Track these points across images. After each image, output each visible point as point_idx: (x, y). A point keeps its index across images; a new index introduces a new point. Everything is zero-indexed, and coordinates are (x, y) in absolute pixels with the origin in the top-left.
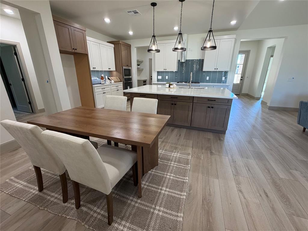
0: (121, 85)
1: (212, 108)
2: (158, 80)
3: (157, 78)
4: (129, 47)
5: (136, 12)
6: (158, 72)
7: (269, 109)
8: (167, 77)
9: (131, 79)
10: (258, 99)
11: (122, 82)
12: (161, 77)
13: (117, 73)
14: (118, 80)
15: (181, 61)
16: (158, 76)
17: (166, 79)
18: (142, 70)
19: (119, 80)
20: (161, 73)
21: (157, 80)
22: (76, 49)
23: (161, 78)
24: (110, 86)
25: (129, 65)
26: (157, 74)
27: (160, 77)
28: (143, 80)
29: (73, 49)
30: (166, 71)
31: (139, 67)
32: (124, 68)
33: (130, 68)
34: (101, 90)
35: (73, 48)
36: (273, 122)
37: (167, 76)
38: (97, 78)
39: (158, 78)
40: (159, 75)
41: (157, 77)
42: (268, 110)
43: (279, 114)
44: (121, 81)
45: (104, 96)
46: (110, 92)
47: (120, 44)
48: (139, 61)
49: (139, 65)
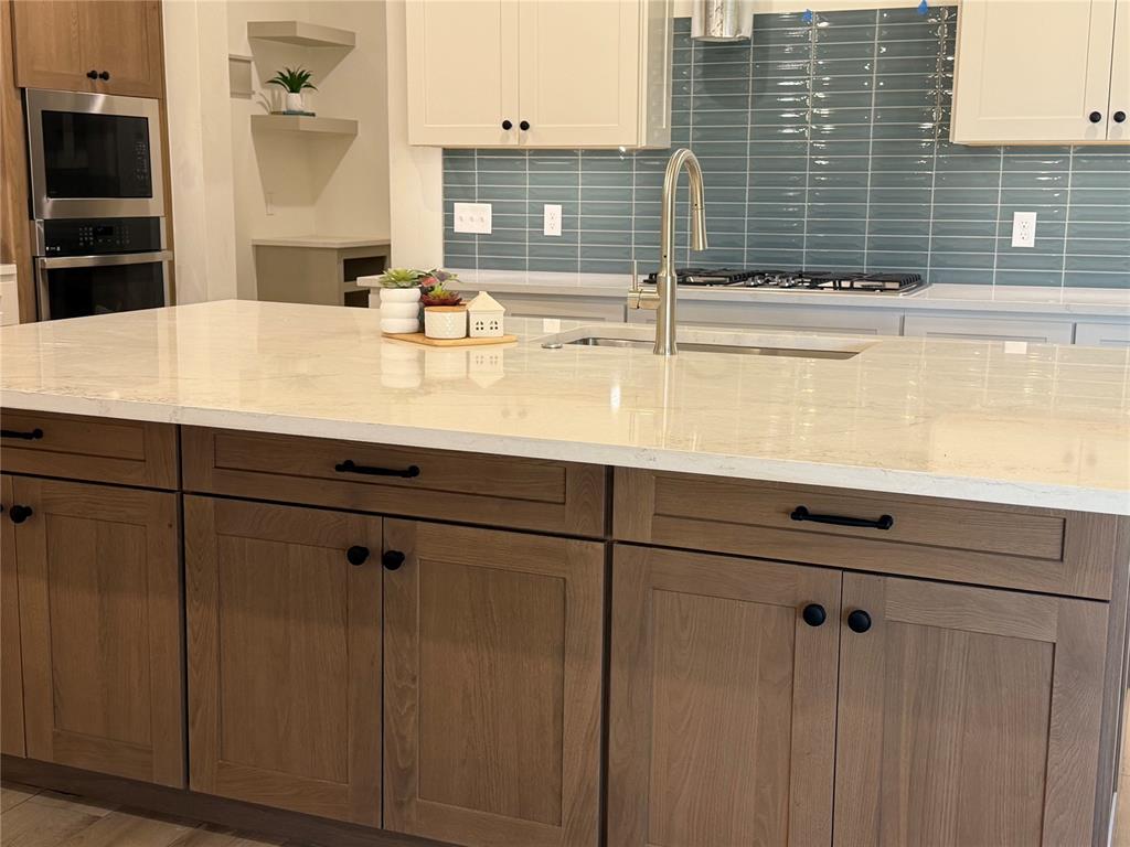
1: (858, 621)
2: (457, 248)
3: (449, 220)
6: (452, 156)
8: (553, 220)
9: (146, 233)
12: (485, 211)
15: (697, 32)
16: (460, 209)
17: (538, 235)
18: (344, 135)
20: (483, 164)
21: (447, 249)
23: (487, 229)
26: (446, 178)
27: (475, 218)
28: (337, 242)
30: (531, 140)
31: (296, 101)
37: (553, 200)
39: (459, 227)
40: (468, 197)
41: (448, 208)
48: (300, 34)
49: (295, 82)
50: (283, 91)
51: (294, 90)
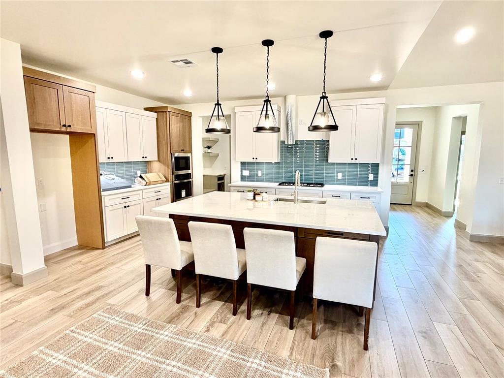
0: (167, 189)
2: (243, 178)
3: (242, 173)
4: (187, 117)
5: (187, 62)
6: (242, 163)
7: (470, 241)
8: (260, 173)
9: (189, 176)
10: (449, 215)
11: (169, 183)
12: (248, 172)
13: (161, 164)
14: (161, 178)
15: (286, 143)
16: (244, 171)
17: (257, 176)
18: (217, 156)
19: (164, 179)
20: (247, 164)
21: (241, 178)
22: (70, 126)
23: (248, 175)
24: (141, 191)
25: (187, 149)
26: (241, 167)
27: (246, 173)
28: (216, 175)
29: (64, 126)
30: (257, 161)
31: (209, 151)
32: (176, 155)
33: (189, 155)
34: (121, 201)
35: (62, 124)
36: (480, 275)
37: (260, 170)
38: (116, 177)
40: (245, 169)
41: (242, 171)
42: (468, 241)
43: (493, 252)
44: (167, 181)
45: (126, 213)
46: (141, 204)
47: (168, 112)
48: (211, 139)
49: (209, 147)
50: (207, 149)
51: (209, 149)
